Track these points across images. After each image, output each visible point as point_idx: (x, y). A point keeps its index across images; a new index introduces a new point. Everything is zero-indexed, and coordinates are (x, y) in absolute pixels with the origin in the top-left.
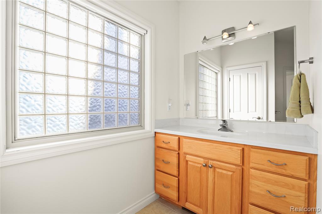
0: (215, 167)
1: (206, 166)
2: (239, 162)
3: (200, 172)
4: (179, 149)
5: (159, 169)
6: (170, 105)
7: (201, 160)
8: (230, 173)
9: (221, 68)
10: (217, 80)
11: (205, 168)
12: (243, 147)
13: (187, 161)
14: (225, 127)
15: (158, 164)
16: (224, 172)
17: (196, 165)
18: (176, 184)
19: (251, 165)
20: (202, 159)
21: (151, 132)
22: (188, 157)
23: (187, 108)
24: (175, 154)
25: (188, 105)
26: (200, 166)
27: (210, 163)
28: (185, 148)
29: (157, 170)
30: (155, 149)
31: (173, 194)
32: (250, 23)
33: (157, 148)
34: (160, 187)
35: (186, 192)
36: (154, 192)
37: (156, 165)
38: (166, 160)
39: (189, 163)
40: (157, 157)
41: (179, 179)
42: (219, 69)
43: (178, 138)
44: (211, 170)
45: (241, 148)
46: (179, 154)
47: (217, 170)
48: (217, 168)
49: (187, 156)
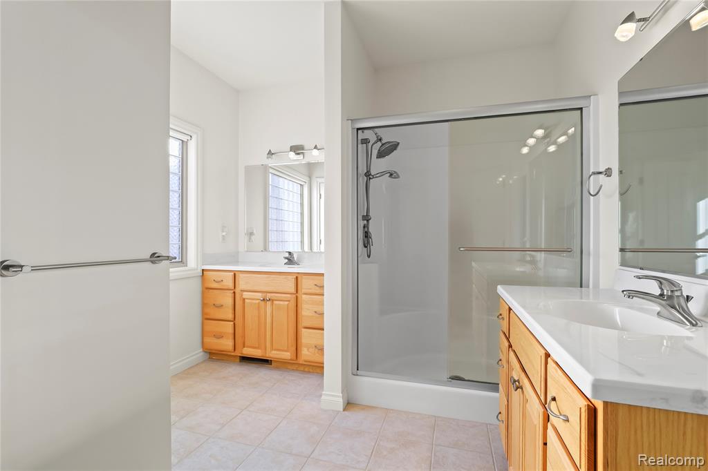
0: (273, 300)
1: (264, 300)
2: (293, 290)
3: (259, 308)
4: (235, 287)
5: (208, 317)
6: (224, 234)
7: (259, 296)
8: (287, 303)
9: (308, 179)
10: (302, 195)
11: (263, 303)
12: (297, 275)
13: (244, 299)
14: (290, 260)
15: (207, 310)
16: (281, 303)
17: (254, 301)
18: (231, 330)
19: (304, 291)
20: (260, 294)
21: (197, 269)
22: (246, 295)
23: (250, 239)
24: (230, 294)
25: (251, 234)
26: (257, 301)
27: (269, 296)
28: (242, 284)
29: (206, 318)
30: (203, 293)
31: (227, 344)
32: (316, 147)
33: (206, 290)
34: (209, 340)
35: (244, 337)
36: (202, 350)
37: (203, 313)
38: (217, 303)
39: (246, 301)
40: (205, 302)
41: (234, 324)
42: (306, 179)
43: (233, 273)
44: (269, 303)
45: (295, 277)
46: (234, 293)
47: (275, 302)
48: (276, 300)
49: (244, 293)
